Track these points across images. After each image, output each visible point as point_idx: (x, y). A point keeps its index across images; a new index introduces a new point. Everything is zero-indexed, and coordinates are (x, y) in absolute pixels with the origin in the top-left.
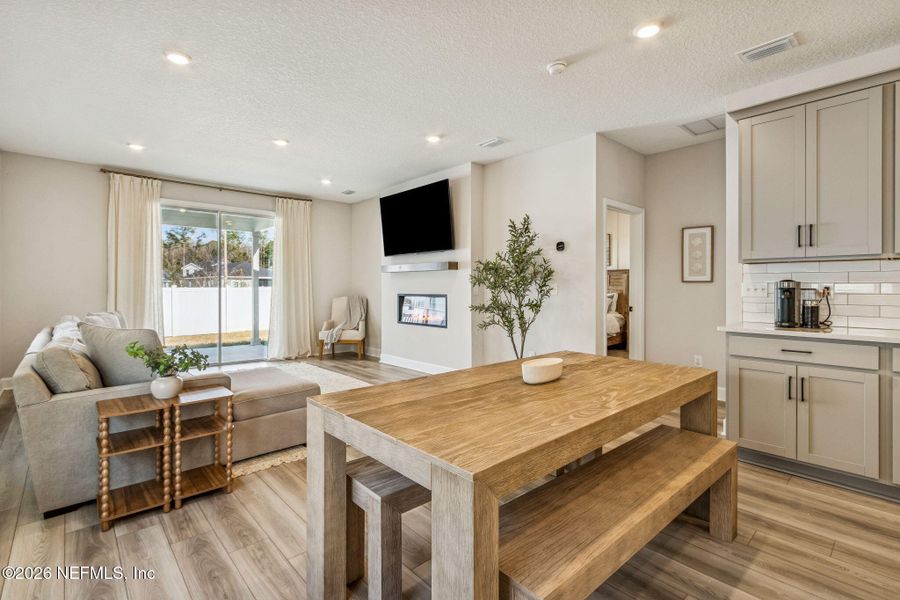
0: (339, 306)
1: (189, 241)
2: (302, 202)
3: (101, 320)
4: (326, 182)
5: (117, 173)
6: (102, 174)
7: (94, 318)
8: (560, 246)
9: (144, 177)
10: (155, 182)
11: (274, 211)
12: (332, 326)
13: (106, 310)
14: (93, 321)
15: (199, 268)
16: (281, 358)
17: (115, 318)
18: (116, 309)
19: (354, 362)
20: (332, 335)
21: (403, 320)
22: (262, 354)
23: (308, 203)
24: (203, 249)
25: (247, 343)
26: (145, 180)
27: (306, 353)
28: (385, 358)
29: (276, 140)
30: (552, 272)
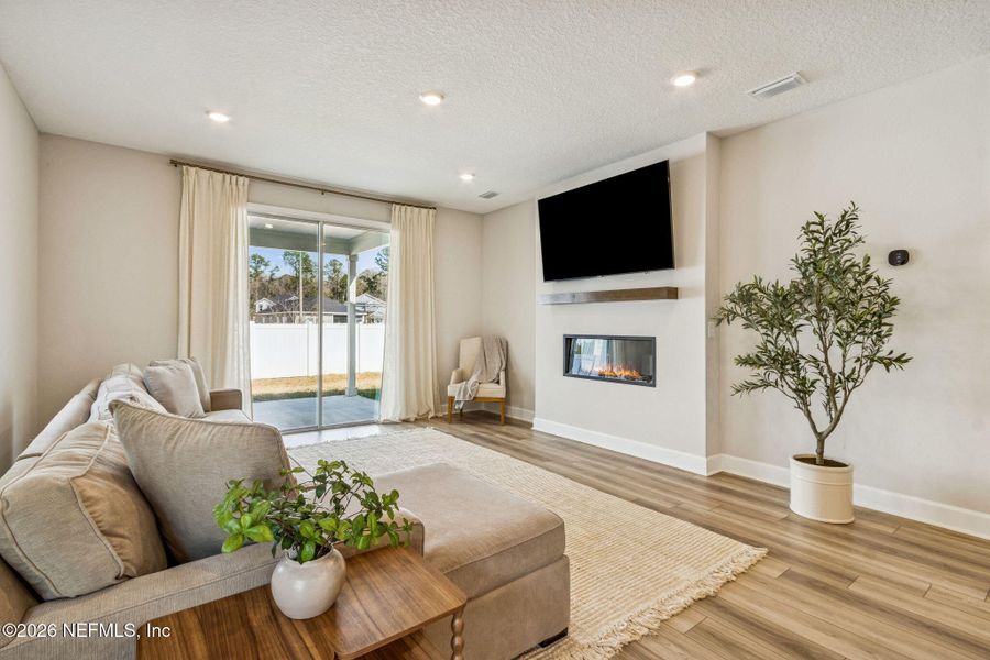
0: (469, 350)
1: (263, 275)
2: (424, 211)
3: (168, 372)
4: (467, 177)
5: (191, 166)
6: (172, 167)
7: (160, 369)
8: (899, 258)
9: (227, 173)
10: (241, 179)
11: (390, 222)
12: (462, 378)
13: (176, 357)
14: (156, 374)
15: (272, 304)
16: (397, 420)
17: (188, 368)
18: (189, 355)
19: (496, 428)
20: (466, 390)
21: (574, 371)
22: (372, 413)
23: (431, 211)
24: (277, 283)
25: (342, 393)
26: (228, 176)
27: (428, 413)
28: (540, 424)
29: (423, 94)
30: (895, 301)
